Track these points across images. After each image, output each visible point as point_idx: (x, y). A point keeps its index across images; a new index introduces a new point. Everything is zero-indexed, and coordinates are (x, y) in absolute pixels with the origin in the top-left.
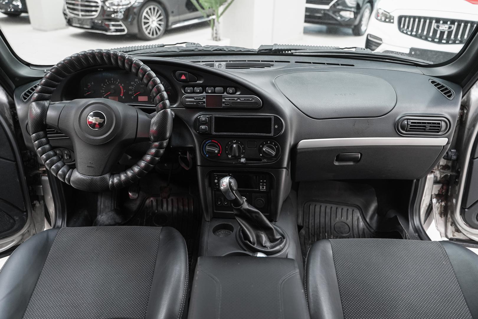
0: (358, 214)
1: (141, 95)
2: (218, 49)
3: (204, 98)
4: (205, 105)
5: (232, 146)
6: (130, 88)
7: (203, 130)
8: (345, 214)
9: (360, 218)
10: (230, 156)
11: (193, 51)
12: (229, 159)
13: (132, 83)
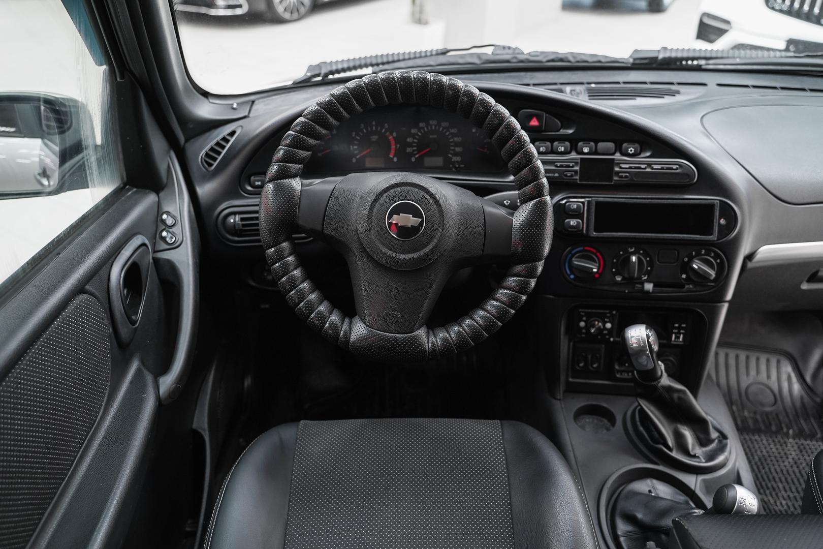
0: (787, 369)
1: (432, 154)
2: (557, 58)
3: (576, 163)
4: (577, 177)
5: (628, 259)
6: (408, 140)
7: (573, 227)
8: (763, 367)
9: (793, 375)
10: (618, 279)
11: (508, 61)
12: (617, 283)
13: (413, 131)
